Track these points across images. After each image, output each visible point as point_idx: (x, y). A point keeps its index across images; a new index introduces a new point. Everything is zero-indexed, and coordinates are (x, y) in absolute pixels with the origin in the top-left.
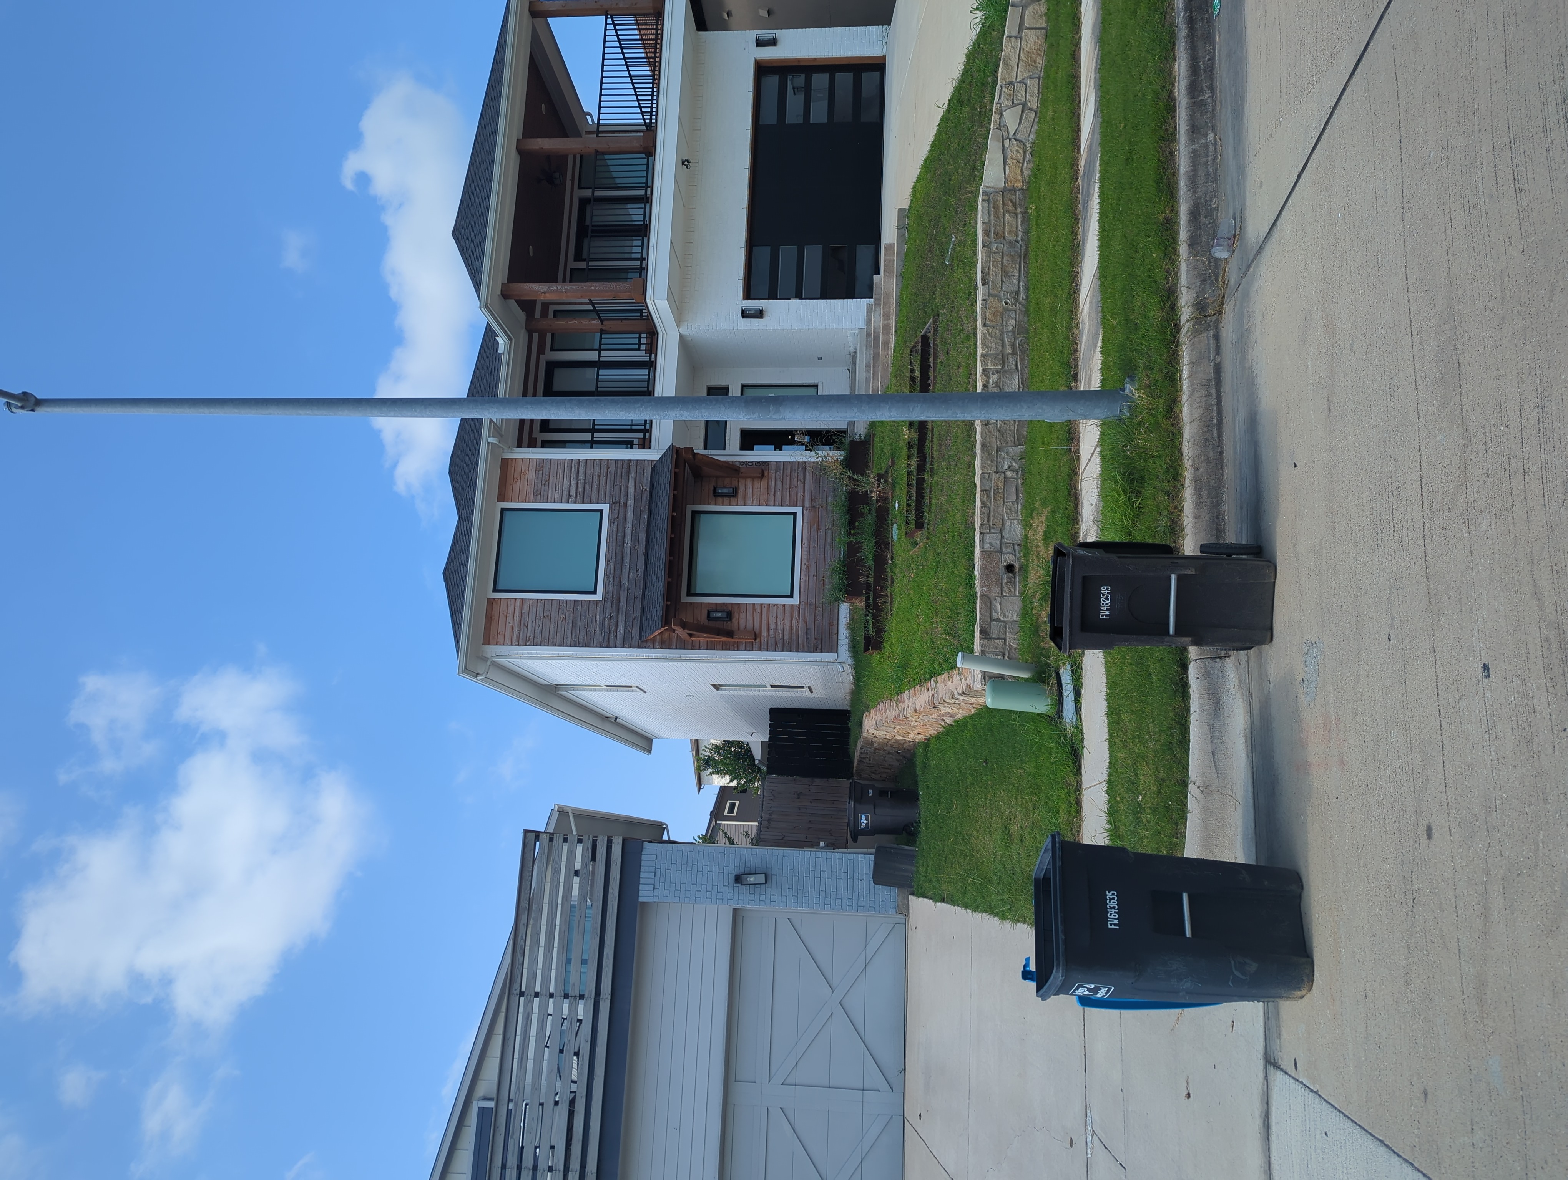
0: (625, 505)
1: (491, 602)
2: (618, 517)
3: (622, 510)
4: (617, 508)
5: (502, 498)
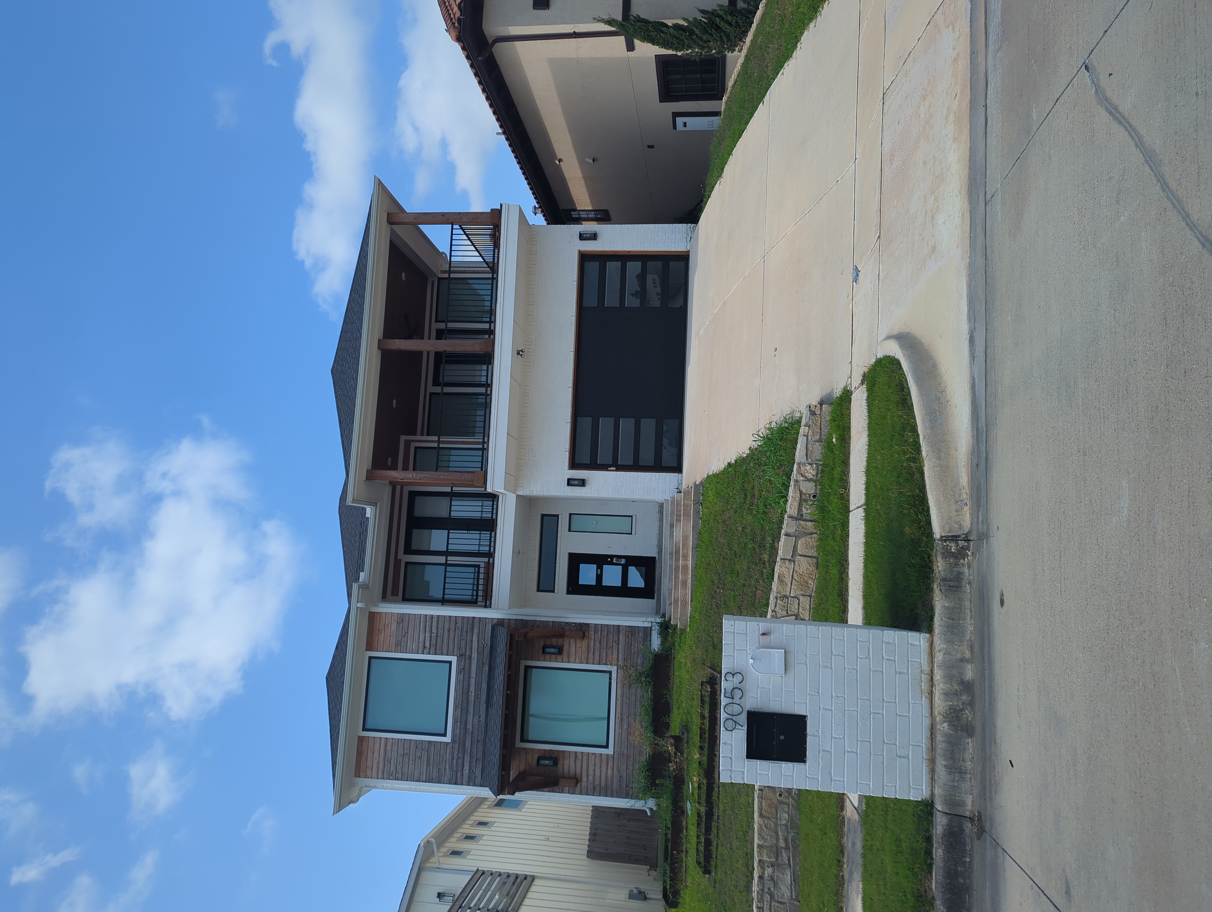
0: (470, 657)
1: (361, 739)
2: (464, 668)
3: (467, 661)
4: (463, 660)
5: (369, 647)
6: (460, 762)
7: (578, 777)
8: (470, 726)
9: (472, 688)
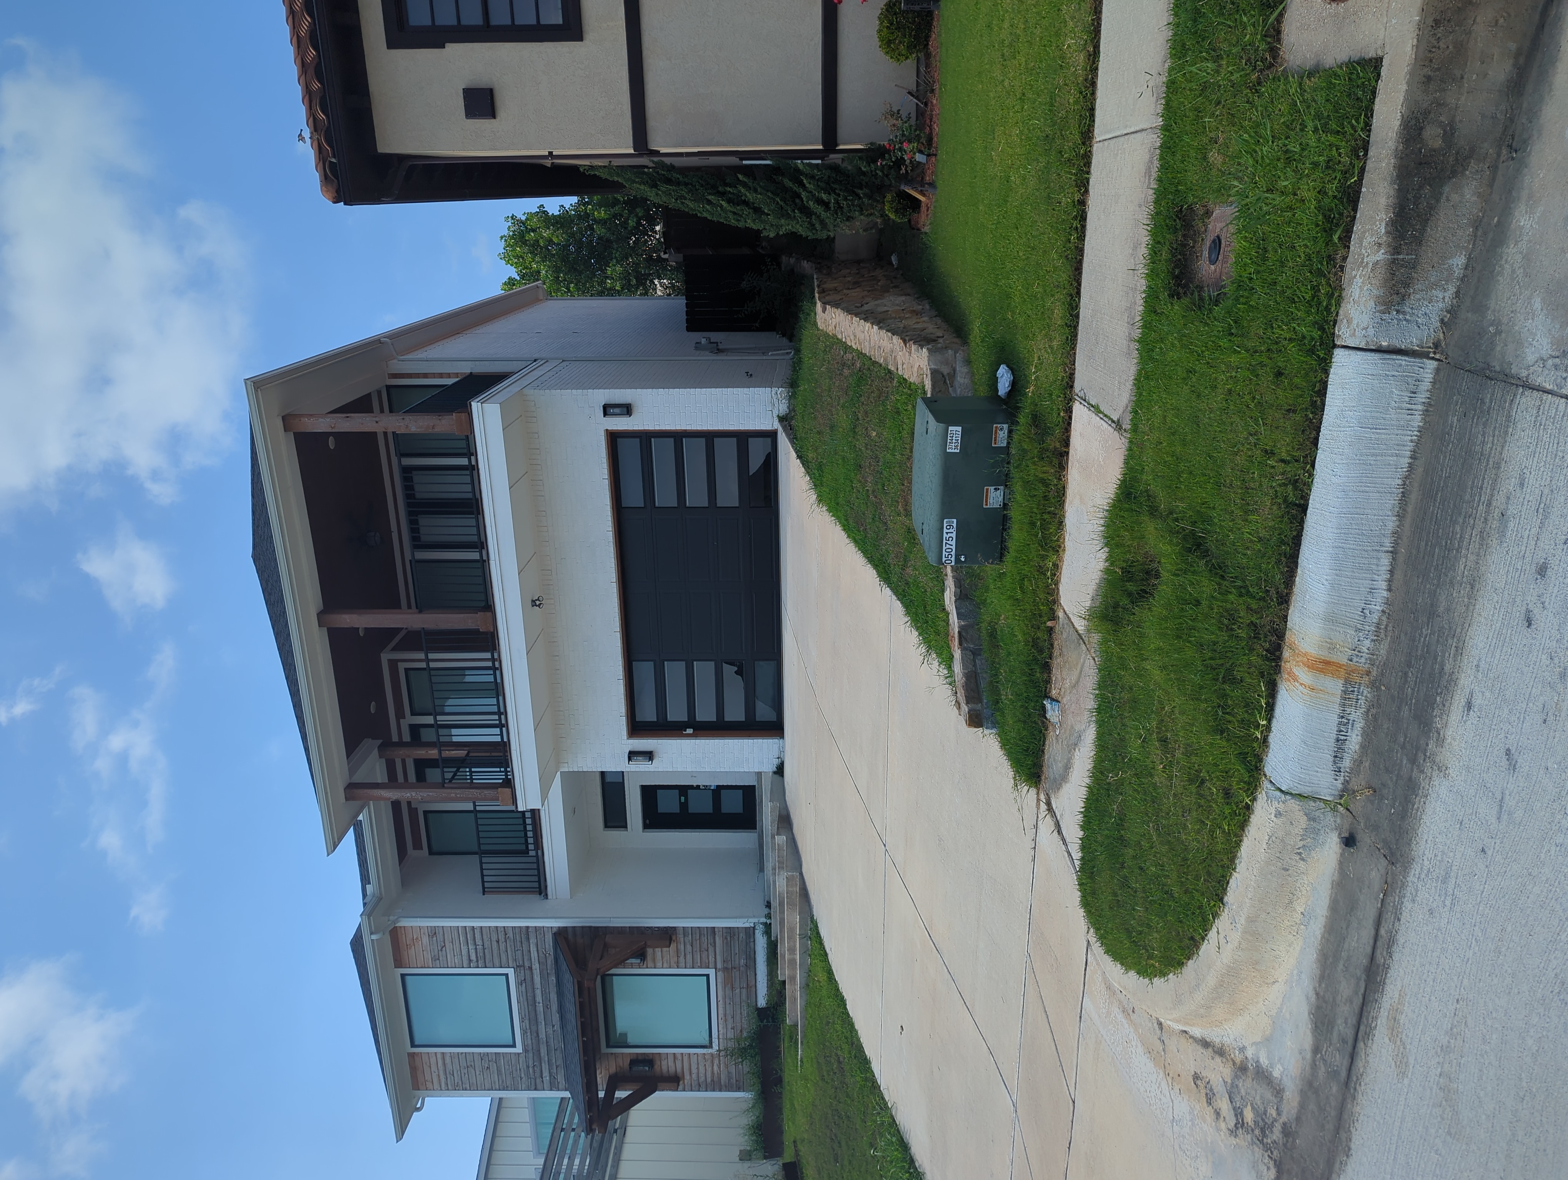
0: (530, 968)
1: (412, 1056)
2: (525, 980)
4: (522, 972)
5: (399, 964)
6: (537, 1070)
7: (680, 1075)
8: (542, 1035)
9: (539, 998)
